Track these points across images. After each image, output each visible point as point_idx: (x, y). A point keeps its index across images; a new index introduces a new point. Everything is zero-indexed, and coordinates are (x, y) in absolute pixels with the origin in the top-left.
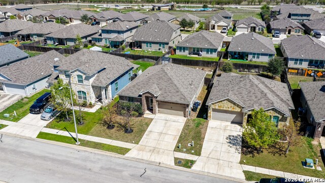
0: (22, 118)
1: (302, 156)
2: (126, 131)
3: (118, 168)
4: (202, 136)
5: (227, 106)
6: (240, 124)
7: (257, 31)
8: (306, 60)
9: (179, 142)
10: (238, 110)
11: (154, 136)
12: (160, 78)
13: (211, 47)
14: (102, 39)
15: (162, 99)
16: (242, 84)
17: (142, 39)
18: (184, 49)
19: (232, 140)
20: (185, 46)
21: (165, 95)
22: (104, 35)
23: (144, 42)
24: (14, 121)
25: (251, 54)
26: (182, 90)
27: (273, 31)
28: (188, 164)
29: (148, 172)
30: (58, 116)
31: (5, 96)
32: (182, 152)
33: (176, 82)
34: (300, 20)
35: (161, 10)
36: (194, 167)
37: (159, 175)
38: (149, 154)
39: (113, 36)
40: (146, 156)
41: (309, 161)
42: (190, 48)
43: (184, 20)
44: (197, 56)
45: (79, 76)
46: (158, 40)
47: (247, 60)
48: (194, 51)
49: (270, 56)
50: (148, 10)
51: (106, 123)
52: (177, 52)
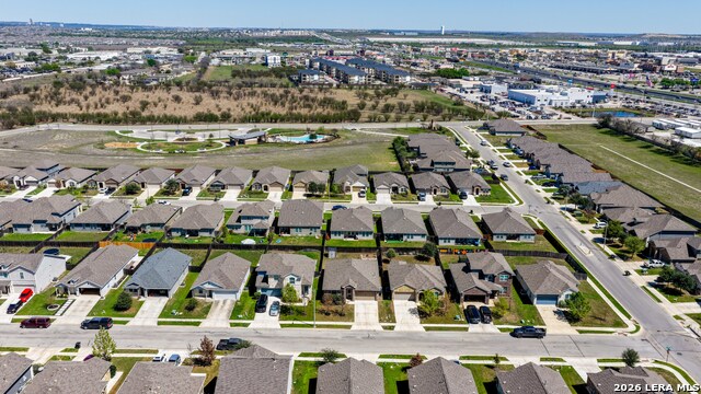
0: (254, 317)
1: (453, 314)
2: (341, 315)
3: (352, 336)
4: (393, 311)
5: (405, 289)
6: (414, 300)
7: (400, 192)
8: (453, 238)
9: (379, 317)
10: (412, 291)
11: (361, 316)
13: (367, 229)
14: (241, 226)
15: (359, 290)
17: (291, 224)
18: (340, 233)
19: (412, 311)
21: (360, 286)
22: (243, 222)
23: (293, 227)
24: (251, 320)
25: (405, 234)
27: (417, 192)
29: (371, 335)
30: (281, 312)
31: (217, 303)
32: (384, 322)
34: (444, 168)
36: (396, 329)
37: (379, 335)
38: (364, 326)
39: (255, 222)
41: (458, 316)
42: (345, 232)
43: (312, 183)
44: (353, 240)
45: (291, 279)
46: (309, 224)
47: (402, 240)
48: (350, 234)
49: (423, 235)
50: (224, 145)
51: (322, 312)
52: (333, 236)
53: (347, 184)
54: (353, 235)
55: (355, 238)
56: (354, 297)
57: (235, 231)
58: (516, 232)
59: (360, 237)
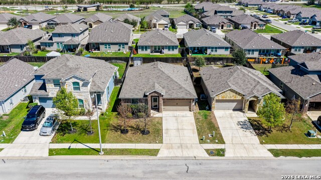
0: (15, 138)
1: (302, 130)
3: (160, 169)
4: (216, 126)
5: (230, 95)
6: (241, 110)
7: (195, 27)
8: (256, 50)
9: (199, 134)
10: (239, 98)
11: (173, 133)
12: (159, 77)
13: (173, 45)
14: (53, 43)
15: (169, 97)
16: (235, 75)
17: (100, 41)
18: (146, 48)
20: (147, 45)
21: (170, 92)
23: (102, 44)
24: (8, 143)
25: (209, 48)
26: (183, 86)
27: (209, 27)
28: (220, 153)
29: (191, 168)
30: (58, 129)
32: (207, 143)
33: (174, 79)
34: (224, 16)
35: (88, 11)
36: (227, 154)
37: (202, 167)
38: (180, 150)
39: (66, 39)
40: (178, 153)
41: (312, 132)
42: (152, 46)
44: (159, 54)
45: (74, 83)
46: (117, 41)
47: (206, 54)
48: (155, 49)
49: (226, 48)
50: (73, 12)
51: (117, 128)
52: (140, 51)
53: (154, 21)
54: (159, 49)
55: (161, 52)
56: (162, 107)
57: (48, 49)
58: (314, 45)
59: (166, 51)
